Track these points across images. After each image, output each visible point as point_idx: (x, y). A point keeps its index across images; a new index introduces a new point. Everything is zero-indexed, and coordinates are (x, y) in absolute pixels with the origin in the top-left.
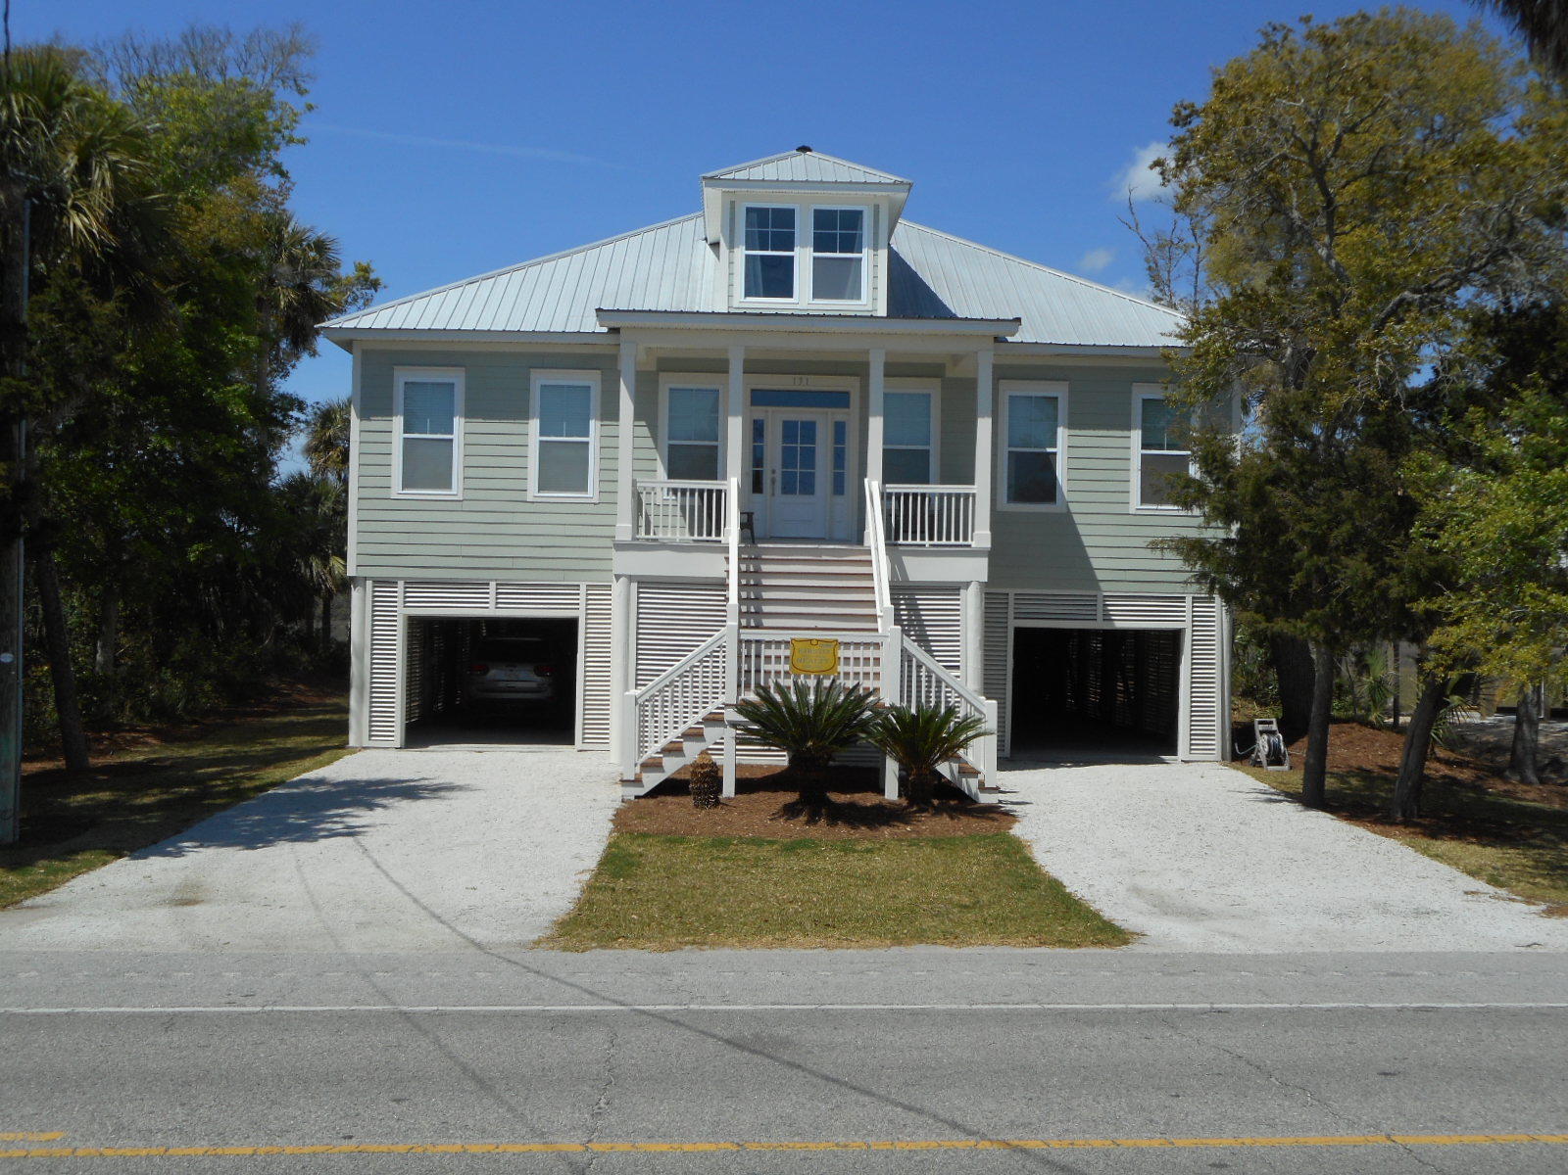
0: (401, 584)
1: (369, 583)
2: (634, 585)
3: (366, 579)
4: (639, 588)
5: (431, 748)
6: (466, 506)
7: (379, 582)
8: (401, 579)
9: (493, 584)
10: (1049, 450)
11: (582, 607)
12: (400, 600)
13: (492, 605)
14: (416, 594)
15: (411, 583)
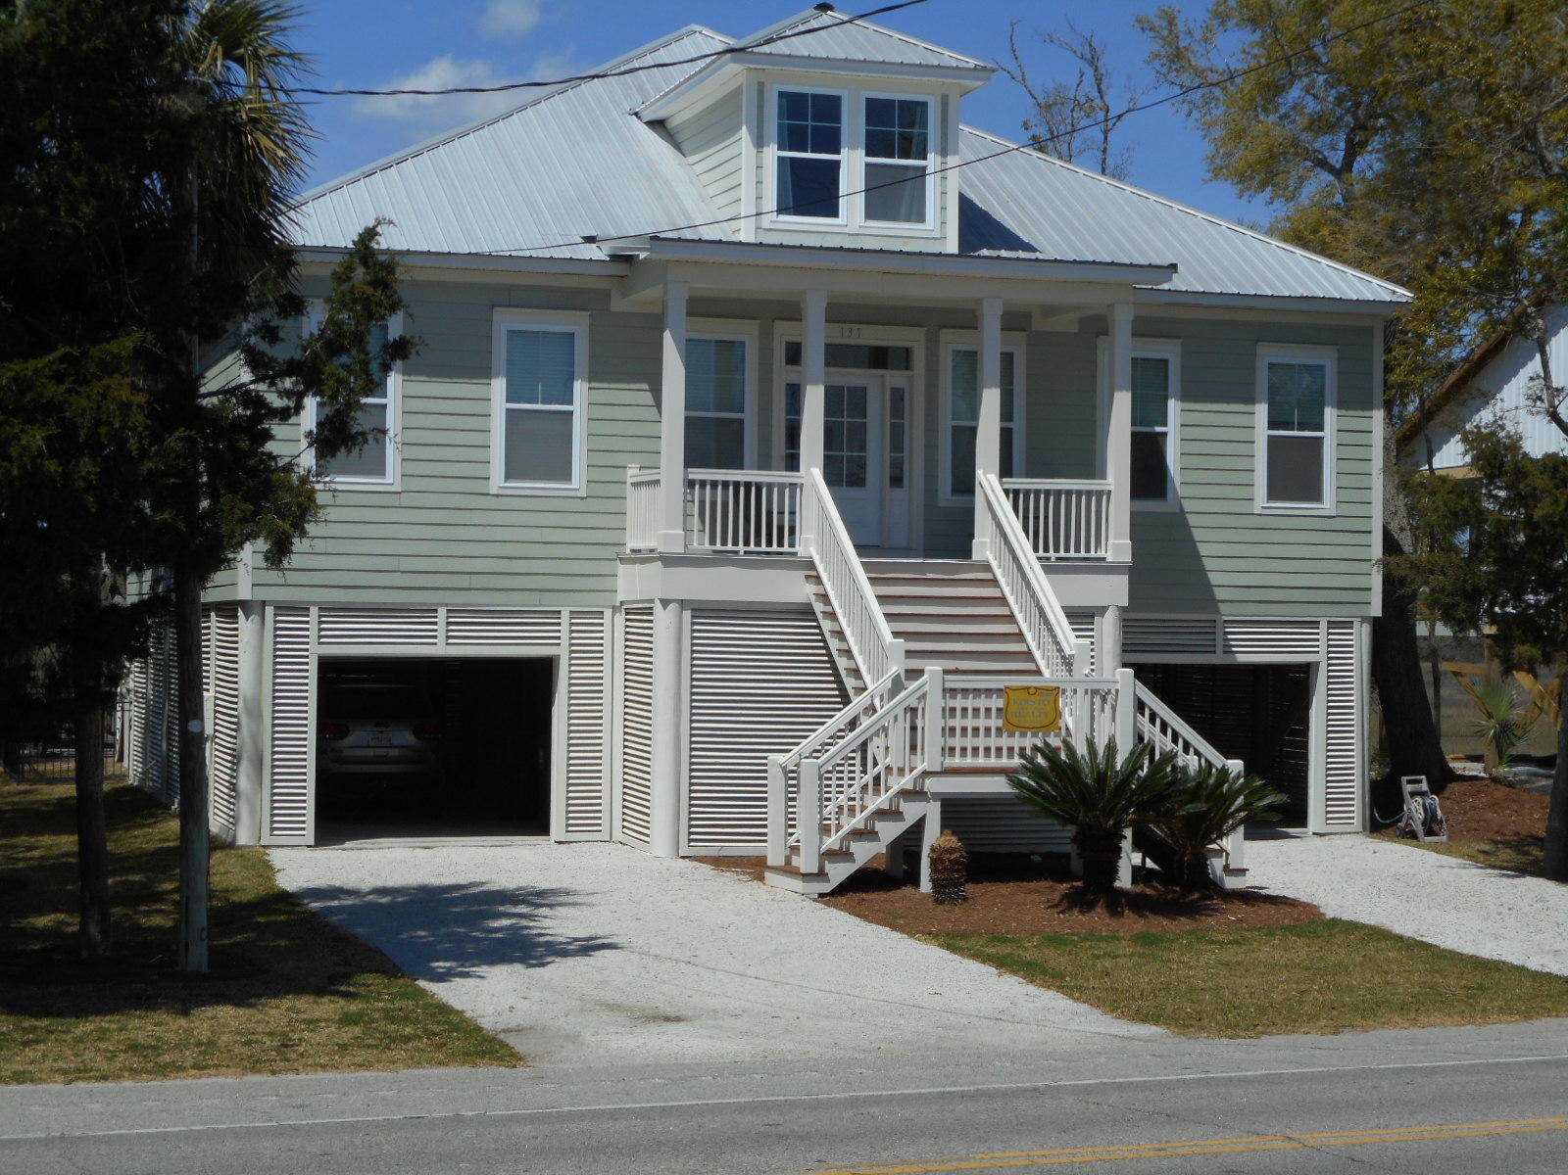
0: (314, 611)
1: (269, 610)
2: (687, 614)
3: (264, 603)
4: (693, 617)
5: (348, 844)
6: (406, 500)
7: (282, 608)
8: (314, 603)
9: (442, 612)
10: (1158, 429)
11: (564, 641)
12: (313, 633)
13: (441, 640)
14: (335, 625)
15: (326, 609)
